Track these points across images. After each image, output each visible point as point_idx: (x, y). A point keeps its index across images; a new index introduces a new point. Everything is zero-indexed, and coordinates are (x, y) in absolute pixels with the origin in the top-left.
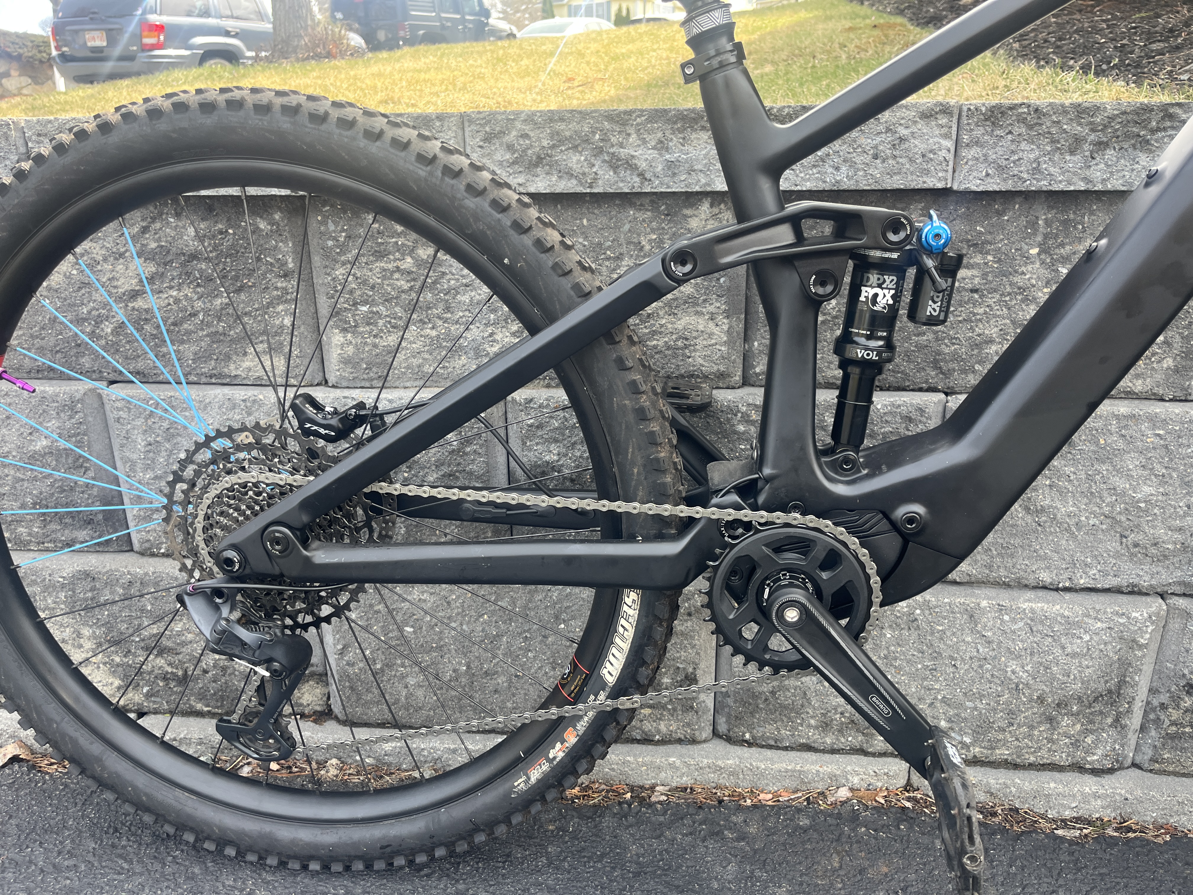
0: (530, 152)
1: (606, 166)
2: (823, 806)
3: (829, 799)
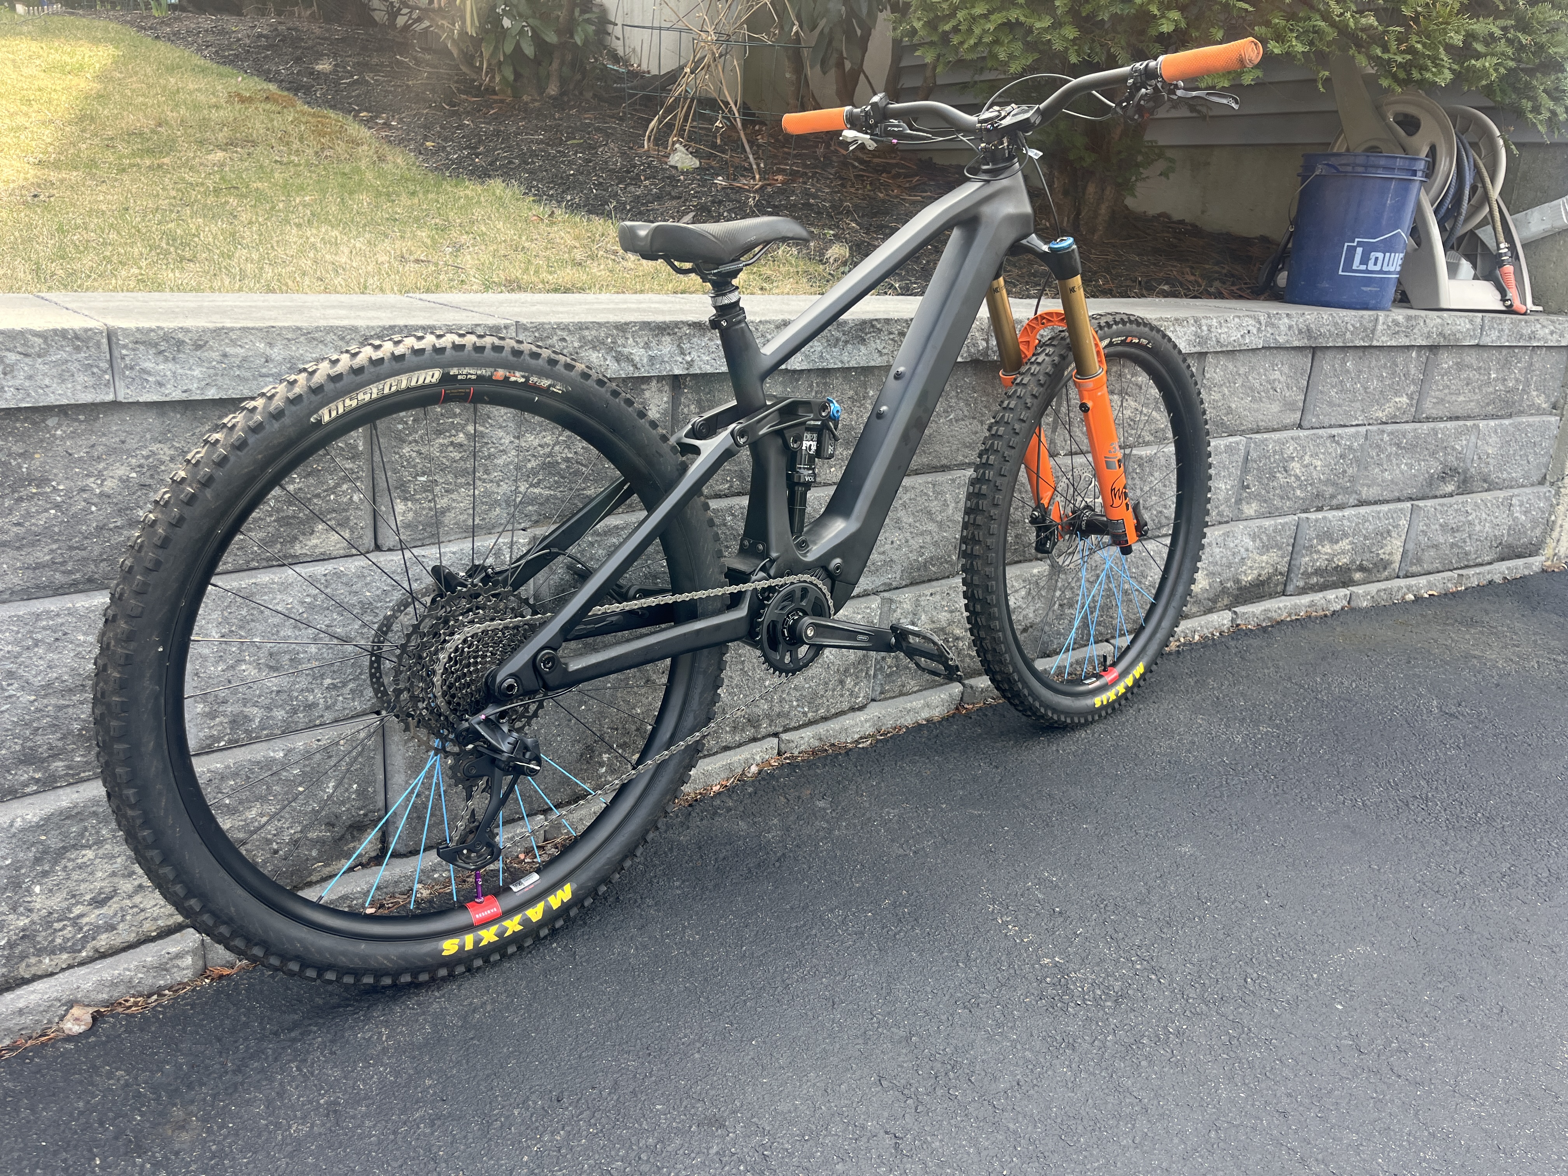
2: (750, 779)
3: (749, 775)
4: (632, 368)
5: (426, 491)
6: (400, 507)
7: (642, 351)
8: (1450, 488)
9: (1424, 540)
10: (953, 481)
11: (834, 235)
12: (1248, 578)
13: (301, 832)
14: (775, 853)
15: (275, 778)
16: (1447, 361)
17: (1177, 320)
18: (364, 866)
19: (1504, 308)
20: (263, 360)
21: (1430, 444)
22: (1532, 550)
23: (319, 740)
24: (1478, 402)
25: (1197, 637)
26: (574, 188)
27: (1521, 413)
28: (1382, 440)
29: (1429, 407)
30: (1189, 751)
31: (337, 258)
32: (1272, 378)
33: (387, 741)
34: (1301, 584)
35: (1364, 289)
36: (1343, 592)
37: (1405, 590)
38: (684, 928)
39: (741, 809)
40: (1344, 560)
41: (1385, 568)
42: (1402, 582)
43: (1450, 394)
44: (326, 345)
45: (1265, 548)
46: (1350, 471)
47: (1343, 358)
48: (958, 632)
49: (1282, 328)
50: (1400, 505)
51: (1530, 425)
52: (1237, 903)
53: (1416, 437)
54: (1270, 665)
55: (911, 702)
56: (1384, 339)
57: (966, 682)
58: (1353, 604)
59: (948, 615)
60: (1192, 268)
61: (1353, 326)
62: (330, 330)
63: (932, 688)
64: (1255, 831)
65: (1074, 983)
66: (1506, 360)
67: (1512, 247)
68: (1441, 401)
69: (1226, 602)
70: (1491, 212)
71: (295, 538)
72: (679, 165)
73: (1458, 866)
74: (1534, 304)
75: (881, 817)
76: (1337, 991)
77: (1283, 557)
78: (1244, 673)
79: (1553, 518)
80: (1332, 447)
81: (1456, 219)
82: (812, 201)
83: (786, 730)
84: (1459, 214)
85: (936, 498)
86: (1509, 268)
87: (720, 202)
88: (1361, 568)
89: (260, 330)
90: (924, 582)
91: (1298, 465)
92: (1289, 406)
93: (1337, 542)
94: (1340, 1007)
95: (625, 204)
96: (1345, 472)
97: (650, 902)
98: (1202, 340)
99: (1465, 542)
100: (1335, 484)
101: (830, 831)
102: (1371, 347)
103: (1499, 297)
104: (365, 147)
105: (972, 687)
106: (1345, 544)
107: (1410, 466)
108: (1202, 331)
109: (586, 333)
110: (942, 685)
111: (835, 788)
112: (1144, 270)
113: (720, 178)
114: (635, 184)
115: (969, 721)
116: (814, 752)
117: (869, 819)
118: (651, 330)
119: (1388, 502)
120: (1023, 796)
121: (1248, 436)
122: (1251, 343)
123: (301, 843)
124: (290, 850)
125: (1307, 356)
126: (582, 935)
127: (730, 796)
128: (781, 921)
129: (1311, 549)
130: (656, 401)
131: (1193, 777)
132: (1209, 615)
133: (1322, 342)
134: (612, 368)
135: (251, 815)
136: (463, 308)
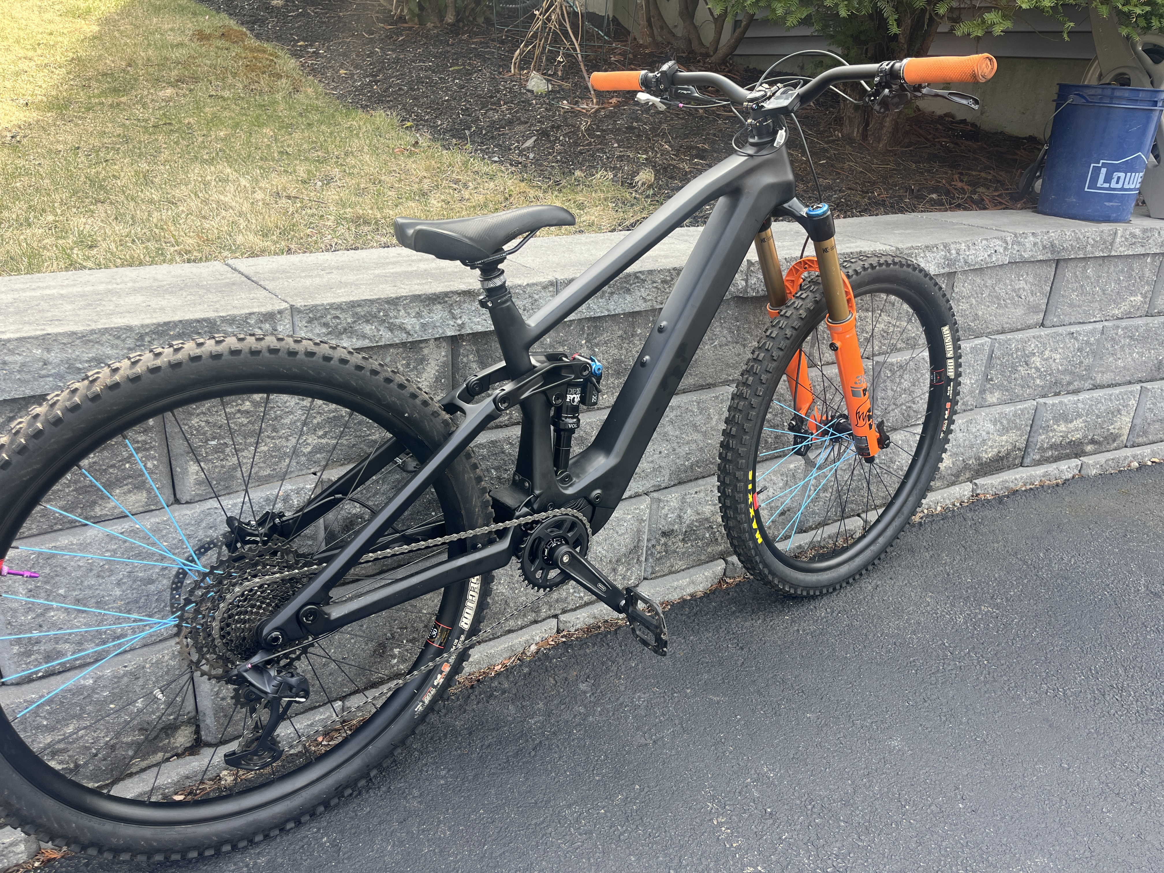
0: (339, 327)
1: (386, 330)
2: (528, 659)
3: (528, 654)
4: (405, 335)
5: (216, 453)
6: (193, 468)
7: (414, 320)
9: (1150, 416)
10: (717, 397)
11: (646, 159)
12: (988, 454)
13: (116, 738)
14: (533, 740)
15: (88, 700)
17: (927, 247)
18: (178, 755)
20: (41, 364)
23: (125, 667)
25: (939, 508)
26: (445, 114)
28: (1117, 334)
29: (1160, 303)
30: (914, 632)
32: (1017, 287)
34: (1037, 457)
35: (1107, 204)
36: (1075, 462)
37: (1131, 458)
38: (440, 822)
39: (514, 691)
40: (1078, 436)
41: (1114, 441)
42: (1128, 452)
44: (102, 345)
45: (1006, 430)
46: (1086, 362)
47: (1084, 266)
49: (1027, 245)
50: (1130, 388)
52: (933, 807)
53: (1148, 330)
54: (1000, 538)
55: (678, 580)
56: (1122, 249)
57: (726, 559)
58: (1083, 472)
60: (961, 174)
61: (1093, 239)
62: (106, 331)
63: (699, 565)
64: (962, 723)
69: (967, 476)
71: (94, 503)
72: (535, 89)
75: (632, 702)
77: (1021, 436)
78: (975, 547)
80: (1070, 343)
82: (635, 124)
83: (564, 612)
85: (700, 413)
87: (559, 127)
88: (1093, 442)
89: (36, 338)
90: (691, 481)
91: (1039, 359)
92: (1033, 309)
93: (1071, 421)
95: (482, 129)
96: (1081, 362)
97: (416, 793)
98: (950, 262)
100: (1071, 373)
101: (585, 717)
102: (1108, 256)
104: (284, 81)
105: (732, 564)
106: (1079, 423)
107: (1142, 355)
108: (951, 254)
109: (359, 310)
110: (708, 562)
111: (598, 670)
112: (918, 178)
113: (565, 102)
114: (495, 109)
115: (727, 597)
116: (589, 629)
117: (621, 704)
118: (421, 301)
119: (1120, 385)
120: (760, 680)
121: (993, 337)
122: (997, 260)
123: (118, 746)
124: (108, 753)
125: (1050, 267)
126: (351, 829)
127: (508, 676)
128: (524, 816)
129: (1047, 429)
130: (435, 357)
131: (914, 661)
132: (953, 487)
133: (1064, 255)
134: (386, 337)
135: (70, 729)
136: (262, 283)
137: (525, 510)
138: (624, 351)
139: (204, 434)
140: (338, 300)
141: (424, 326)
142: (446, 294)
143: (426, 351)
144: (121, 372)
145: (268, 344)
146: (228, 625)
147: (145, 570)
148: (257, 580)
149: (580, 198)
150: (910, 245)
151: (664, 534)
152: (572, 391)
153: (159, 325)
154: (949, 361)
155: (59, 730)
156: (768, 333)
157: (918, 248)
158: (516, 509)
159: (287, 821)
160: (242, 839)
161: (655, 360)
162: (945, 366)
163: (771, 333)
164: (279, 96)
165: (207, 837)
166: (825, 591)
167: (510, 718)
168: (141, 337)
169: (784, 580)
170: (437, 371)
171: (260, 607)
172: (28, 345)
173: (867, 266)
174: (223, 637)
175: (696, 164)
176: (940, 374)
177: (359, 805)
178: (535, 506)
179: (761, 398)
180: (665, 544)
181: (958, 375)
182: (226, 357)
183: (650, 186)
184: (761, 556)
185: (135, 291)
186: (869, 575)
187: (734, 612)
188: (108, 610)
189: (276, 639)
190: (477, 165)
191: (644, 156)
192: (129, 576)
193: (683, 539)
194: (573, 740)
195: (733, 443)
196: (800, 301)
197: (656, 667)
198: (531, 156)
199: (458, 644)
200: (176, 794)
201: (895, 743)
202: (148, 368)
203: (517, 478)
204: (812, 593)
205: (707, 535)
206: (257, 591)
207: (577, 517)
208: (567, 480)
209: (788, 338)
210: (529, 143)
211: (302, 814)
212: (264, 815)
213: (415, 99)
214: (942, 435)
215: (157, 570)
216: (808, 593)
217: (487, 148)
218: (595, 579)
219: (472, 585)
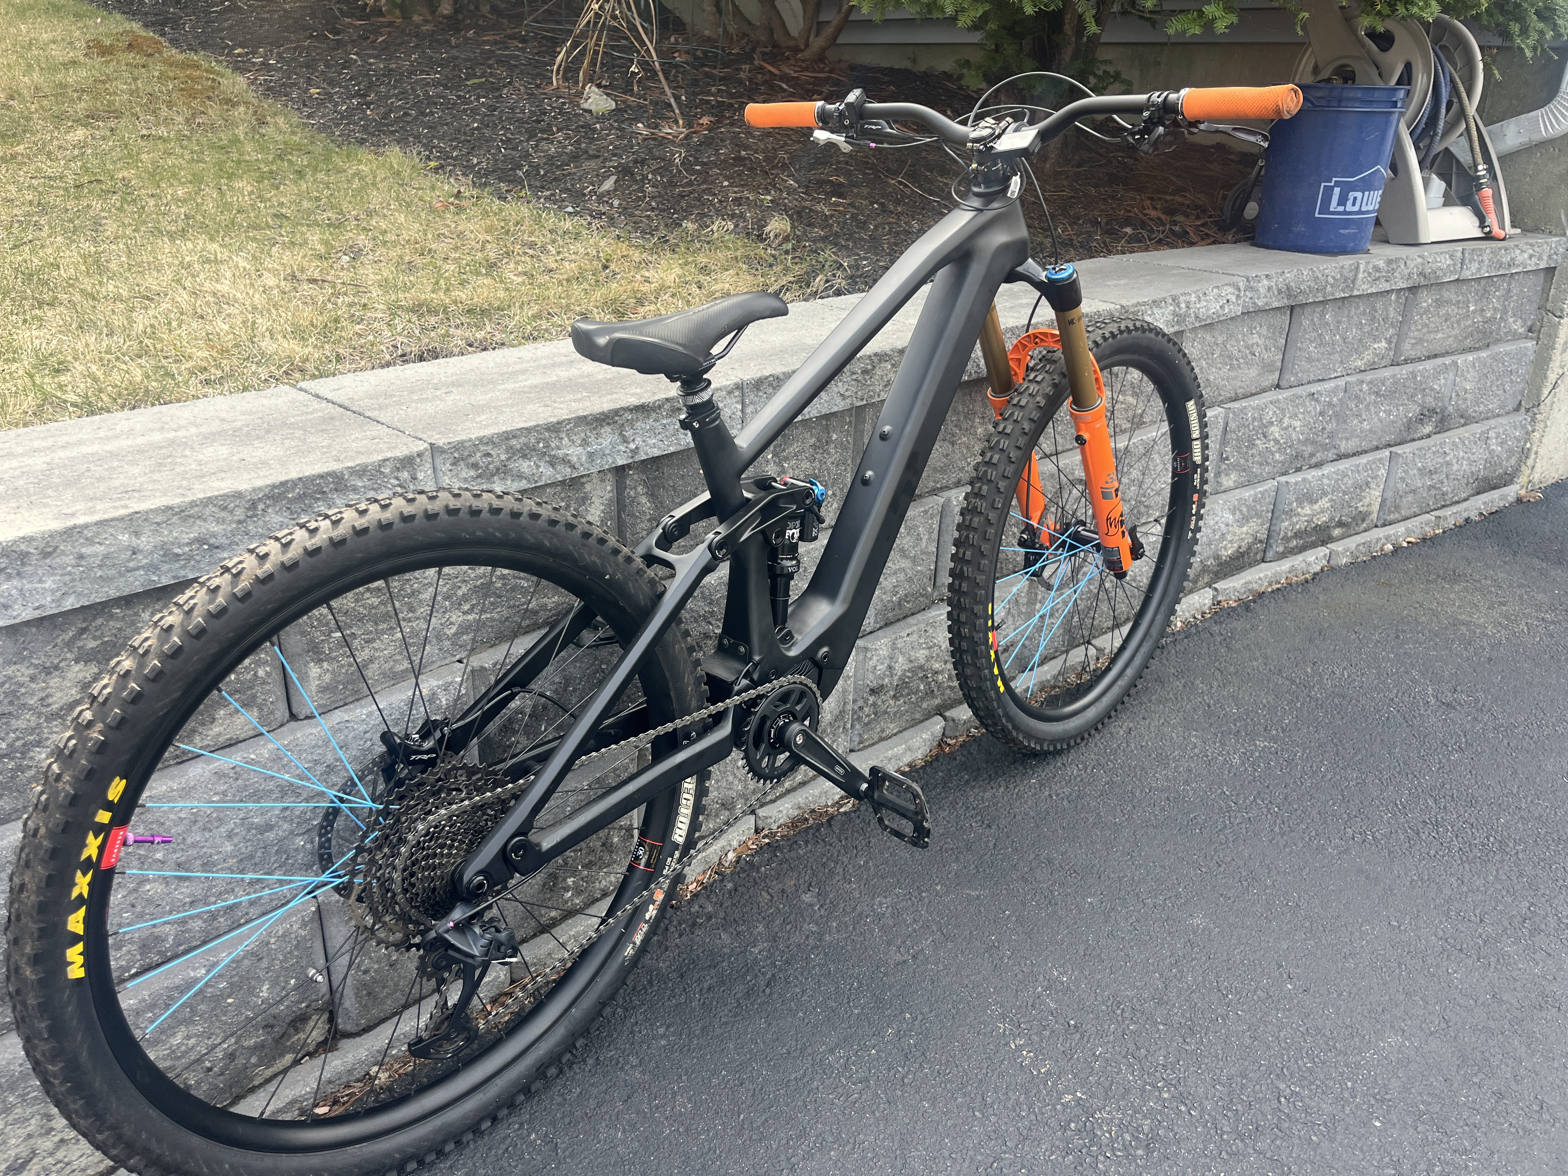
0: (491, 466)
1: (547, 465)
2: (728, 871)
3: (727, 865)
4: (569, 470)
5: (343, 647)
6: (314, 670)
7: (580, 449)
8: (1428, 429)
9: (1402, 486)
10: (926, 512)
11: (772, 202)
12: (1228, 551)
13: (236, 1043)
14: (764, 974)
15: (198, 997)
16: (1426, 300)
17: (1154, 302)
18: (311, 1055)
19: (1482, 235)
20: (128, 553)
21: (1409, 387)
22: (1507, 480)
24: (1456, 337)
25: (1179, 624)
26: (480, 148)
27: (1498, 341)
28: (1361, 391)
29: (1408, 349)
30: (1186, 783)
31: (219, 287)
32: (1250, 342)
33: (325, 923)
34: (1281, 549)
35: (1342, 231)
36: (1322, 551)
37: (1384, 540)
38: (674, 1094)
39: (722, 915)
40: (1324, 518)
41: (1363, 520)
42: (1380, 533)
43: (1429, 332)
44: (205, 520)
45: (1246, 519)
46: (1329, 427)
47: (1322, 311)
48: (937, 666)
49: (1262, 290)
50: (1378, 454)
51: (1507, 354)
52: (1259, 992)
53: (1395, 383)
54: (1258, 654)
55: (891, 747)
56: (1365, 287)
57: (947, 714)
58: (1332, 562)
59: (926, 652)
60: (1151, 199)
61: (1333, 278)
62: (209, 501)
63: (913, 726)
64: (1267, 887)
65: (1101, 1128)
66: (1485, 290)
67: (1491, 169)
68: (1420, 341)
69: (1206, 580)
70: (1468, 129)
71: (193, 731)
72: (593, 108)
73: (1477, 912)
74: (1513, 226)
75: (873, 910)
76: (1373, 1102)
77: (1262, 524)
78: (1232, 669)
79: (1528, 445)
80: (1311, 405)
81: (1432, 138)
82: (743, 153)
83: (764, 805)
84: (1435, 134)
85: (908, 534)
86: (1487, 192)
87: (643, 162)
88: (1341, 524)
89: (121, 519)
90: (900, 621)
91: (1277, 429)
92: (1267, 368)
93: (1316, 502)
94: (1378, 1124)
95: (537, 167)
96: (1324, 429)
97: (634, 1061)
98: (1180, 318)
99: (1442, 483)
100: (1314, 442)
101: (820, 936)
102: (1351, 297)
103: (1477, 223)
104: (242, 109)
105: (953, 720)
106: (1324, 503)
107: (1389, 413)
108: (1180, 309)
109: (514, 442)
110: (922, 721)
111: (821, 874)
112: (1103, 207)
113: (640, 125)
114: (547, 139)
115: (954, 763)
116: (794, 823)
117: (860, 915)
118: (588, 424)
119: (1366, 452)
120: (1021, 864)
121: (1226, 406)
122: (1230, 312)
123: (238, 1054)
124: (225, 1064)
125: (1285, 314)
126: (563, 1117)
127: (708, 897)
128: (778, 1072)
129: (1291, 513)
130: (599, 493)
131: (1195, 817)
132: (1190, 596)
133: (1302, 299)
134: (547, 474)
135: (176, 1040)
136: (368, 414)
137: (745, 682)
138: (817, 464)
139: (327, 624)
140: (487, 432)
141: (591, 455)
142: (616, 412)
143: (588, 487)
144: (272, 558)
145: (445, 503)
146: (412, 875)
147: (262, 814)
148: (443, 812)
149: (702, 260)
150: (1135, 301)
151: (873, 691)
152: (791, 524)
153: (274, 486)
154: (1195, 443)
155: (164, 1042)
156: (1000, 429)
157: (1144, 304)
158: (734, 682)
159: (482, 1120)
160: (429, 1151)
161: (881, 477)
162: (1190, 449)
163: (1004, 428)
164: (240, 131)
165: (388, 1155)
166: (1072, 743)
167: (726, 950)
168: (253, 505)
169: (1029, 736)
170: (603, 512)
171: (451, 847)
172: (111, 530)
173: (1107, 335)
174: (405, 891)
175: (836, 204)
176: (1185, 459)
177: (565, 1086)
178: (755, 676)
179: (999, 512)
180: (874, 704)
181: (1205, 458)
182: (398, 525)
183: (786, 239)
184: (1004, 709)
185: (209, 438)
186: (1116, 716)
187: (968, 782)
188: (217, 872)
189: (481, 885)
190: (551, 220)
191: (769, 198)
192: (242, 824)
193: (894, 696)
194: (814, 968)
195: (968, 570)
196: (1035, 385)
197: (891, 862)
198: (616, 203)
199: (671, 865)
200: (316, 1105)
201: (1197, 921)
202: (305, 549)
203: (726, 642)
204: (1059, 747)
205: (922, 687)
206: (445, 826)
207: (806, 685)
208: (788, 638)
209: (1026, 434)
210: (609, 184)
211: (499, 1108)
212: (452, 1115)
213: (431, 127)
214: (1190, 534)
215: (277, 812)
216: (1055, 748)
217: (552, 195)
218: (831, 760)
219: (686, 785)
